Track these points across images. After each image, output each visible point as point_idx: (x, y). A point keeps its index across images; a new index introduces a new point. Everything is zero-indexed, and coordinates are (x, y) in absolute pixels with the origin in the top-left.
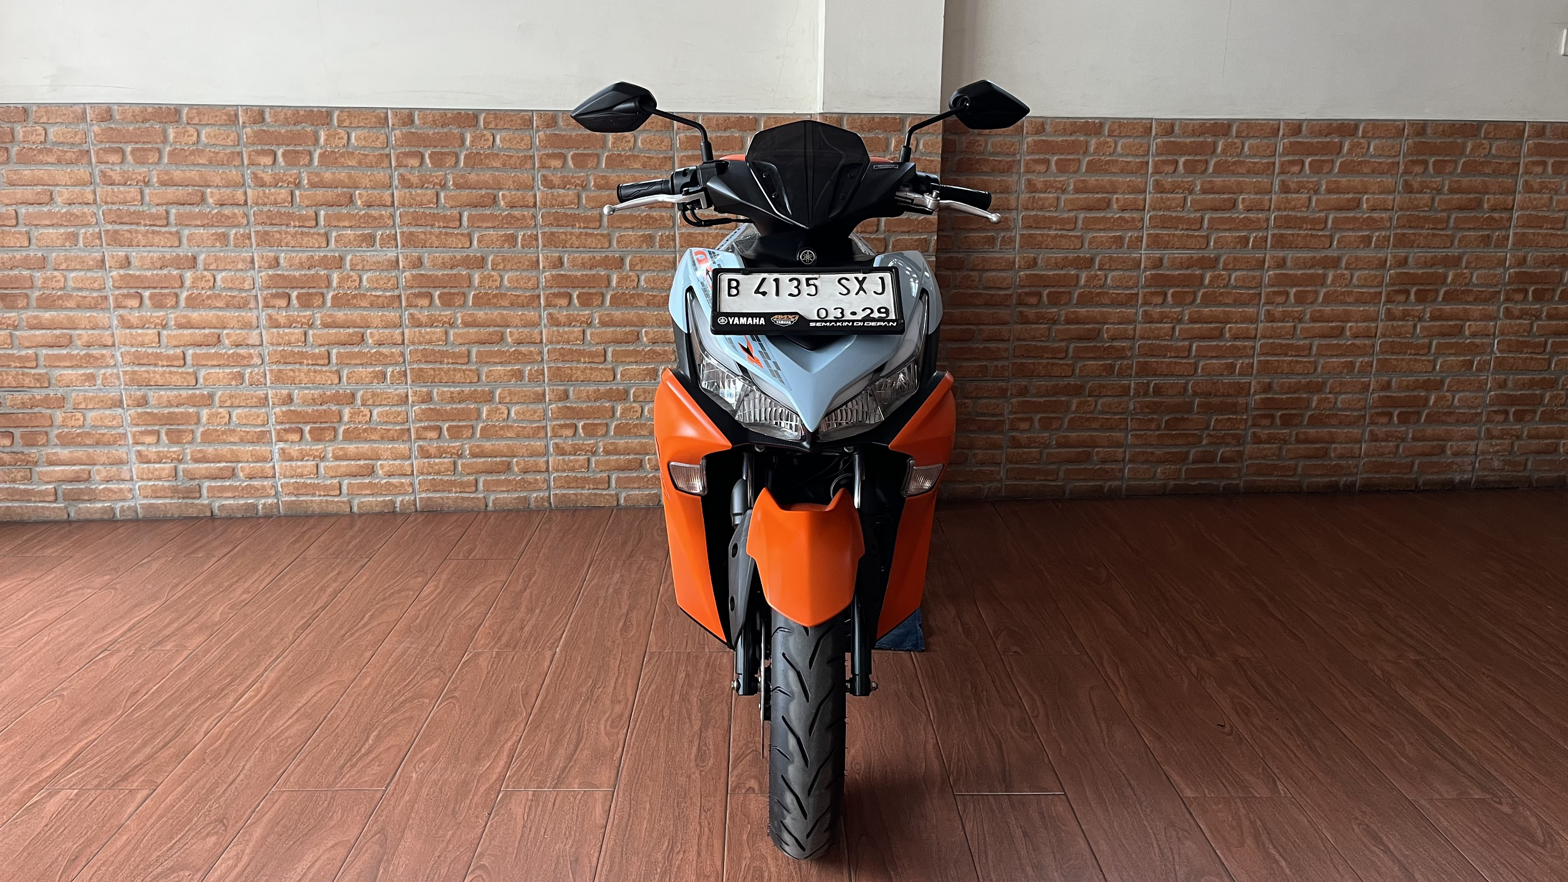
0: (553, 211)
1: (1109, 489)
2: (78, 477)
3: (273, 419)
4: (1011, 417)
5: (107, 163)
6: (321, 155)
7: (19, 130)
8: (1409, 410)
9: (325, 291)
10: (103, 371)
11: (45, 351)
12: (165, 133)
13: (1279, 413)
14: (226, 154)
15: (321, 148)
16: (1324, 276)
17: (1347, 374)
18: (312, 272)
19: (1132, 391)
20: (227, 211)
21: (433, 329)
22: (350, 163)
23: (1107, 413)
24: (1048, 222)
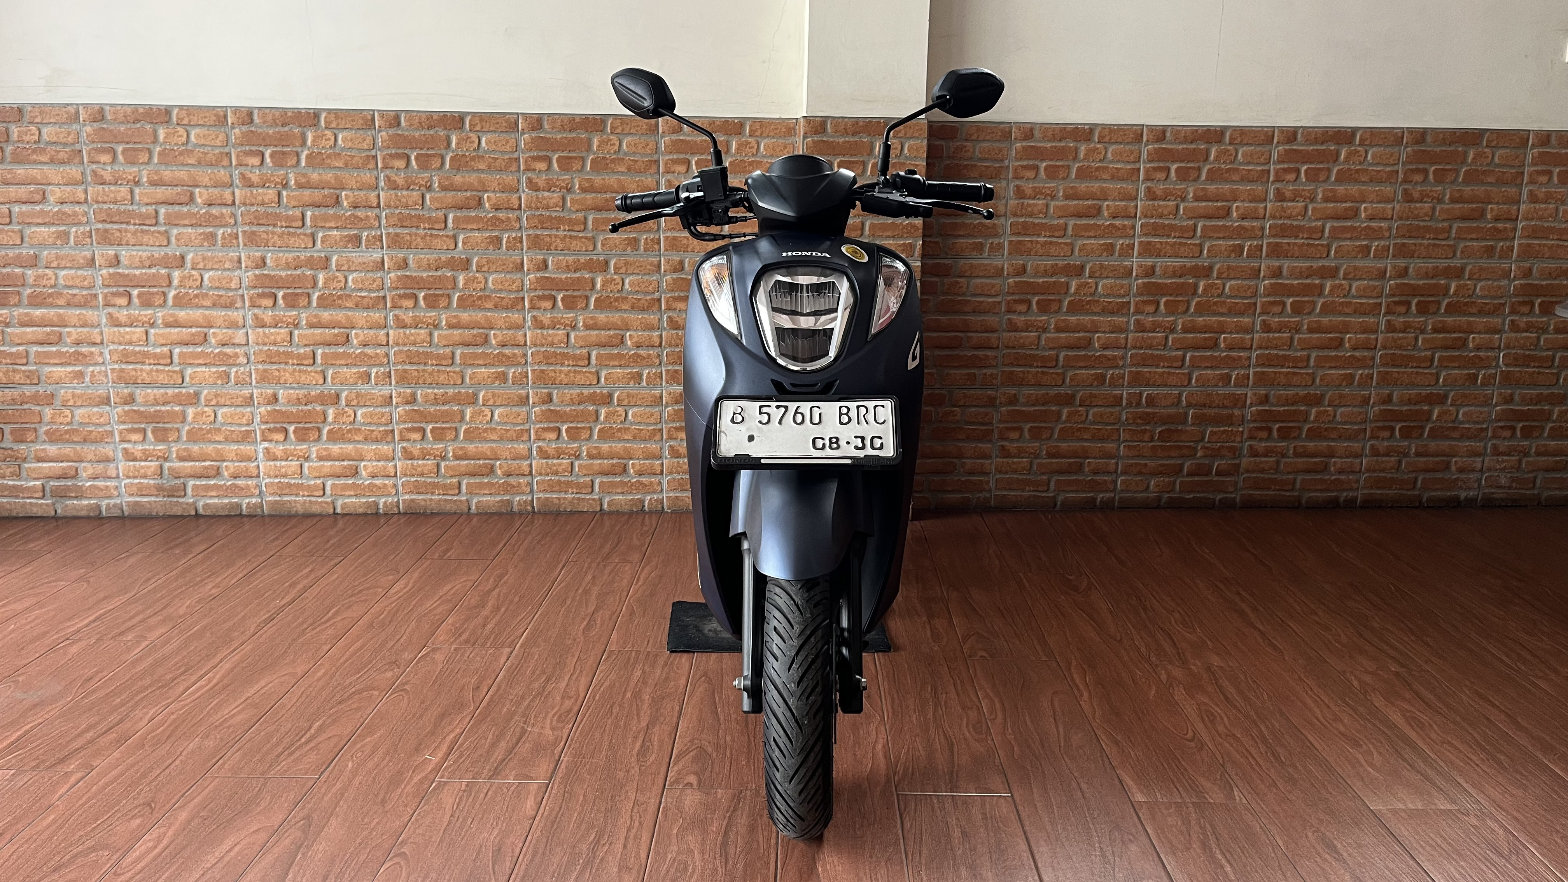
0: (538, 213)
1: (1101, 502)
2: (66, 474)
3: (258, 419)
4: (1001, 426)
5: (99, 162)
6: (308, 157)
7: (14, 130)
8: (1412, 424)
9: (310, 291)
10: (91, 369)
11: (35, 348)
12: (155, 132)
13: (1277, 426)
14: (214, 155)
15: (309, 149)
16: (1322, 287)
17: (1347, 386)
18: (299, 272)
19: (1124, 402)
20: (215, 211)
21: (417, 331)
22: (337, 165)
23: (1099, 423)
24: (1037, 229)
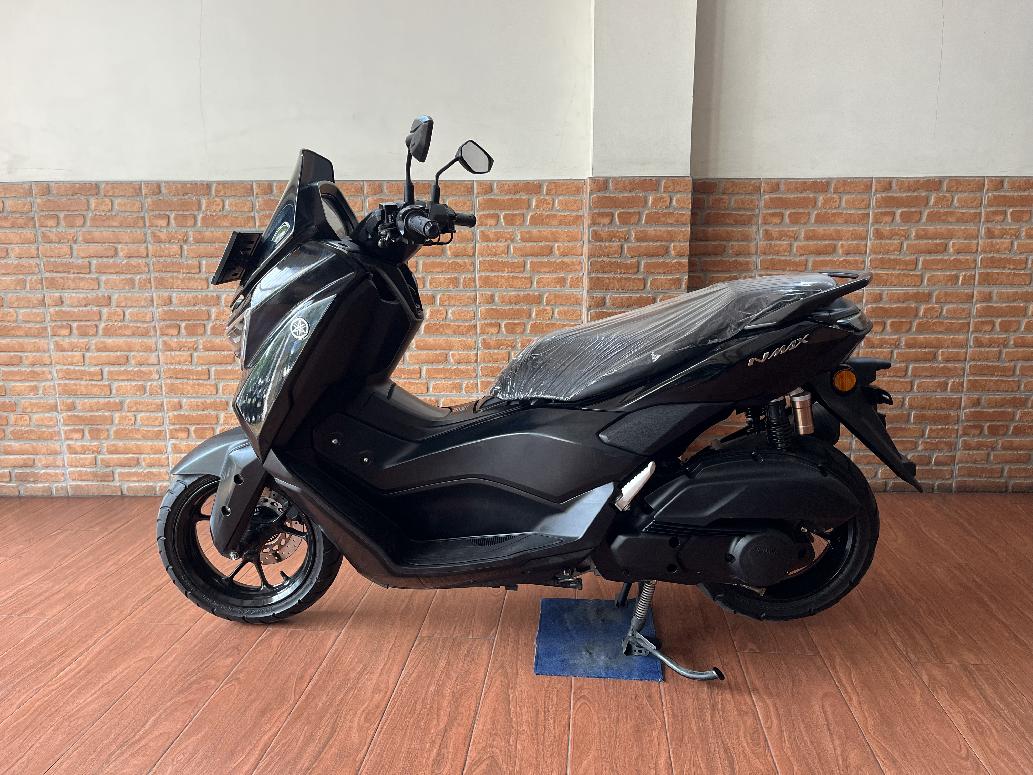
2: (26, 464)
3: (167, 421)
5: (47, 226)
6: (203, 218)
9: (206, 322)
10: (43, 384)
12: (88, 202)
13: (988, 424)
14: (132, 219)
15: (203, 213)
16: (1026, 309)
18: (197, 308)
20: (133, 261)
22: (225, 224)
24: (783, 265)
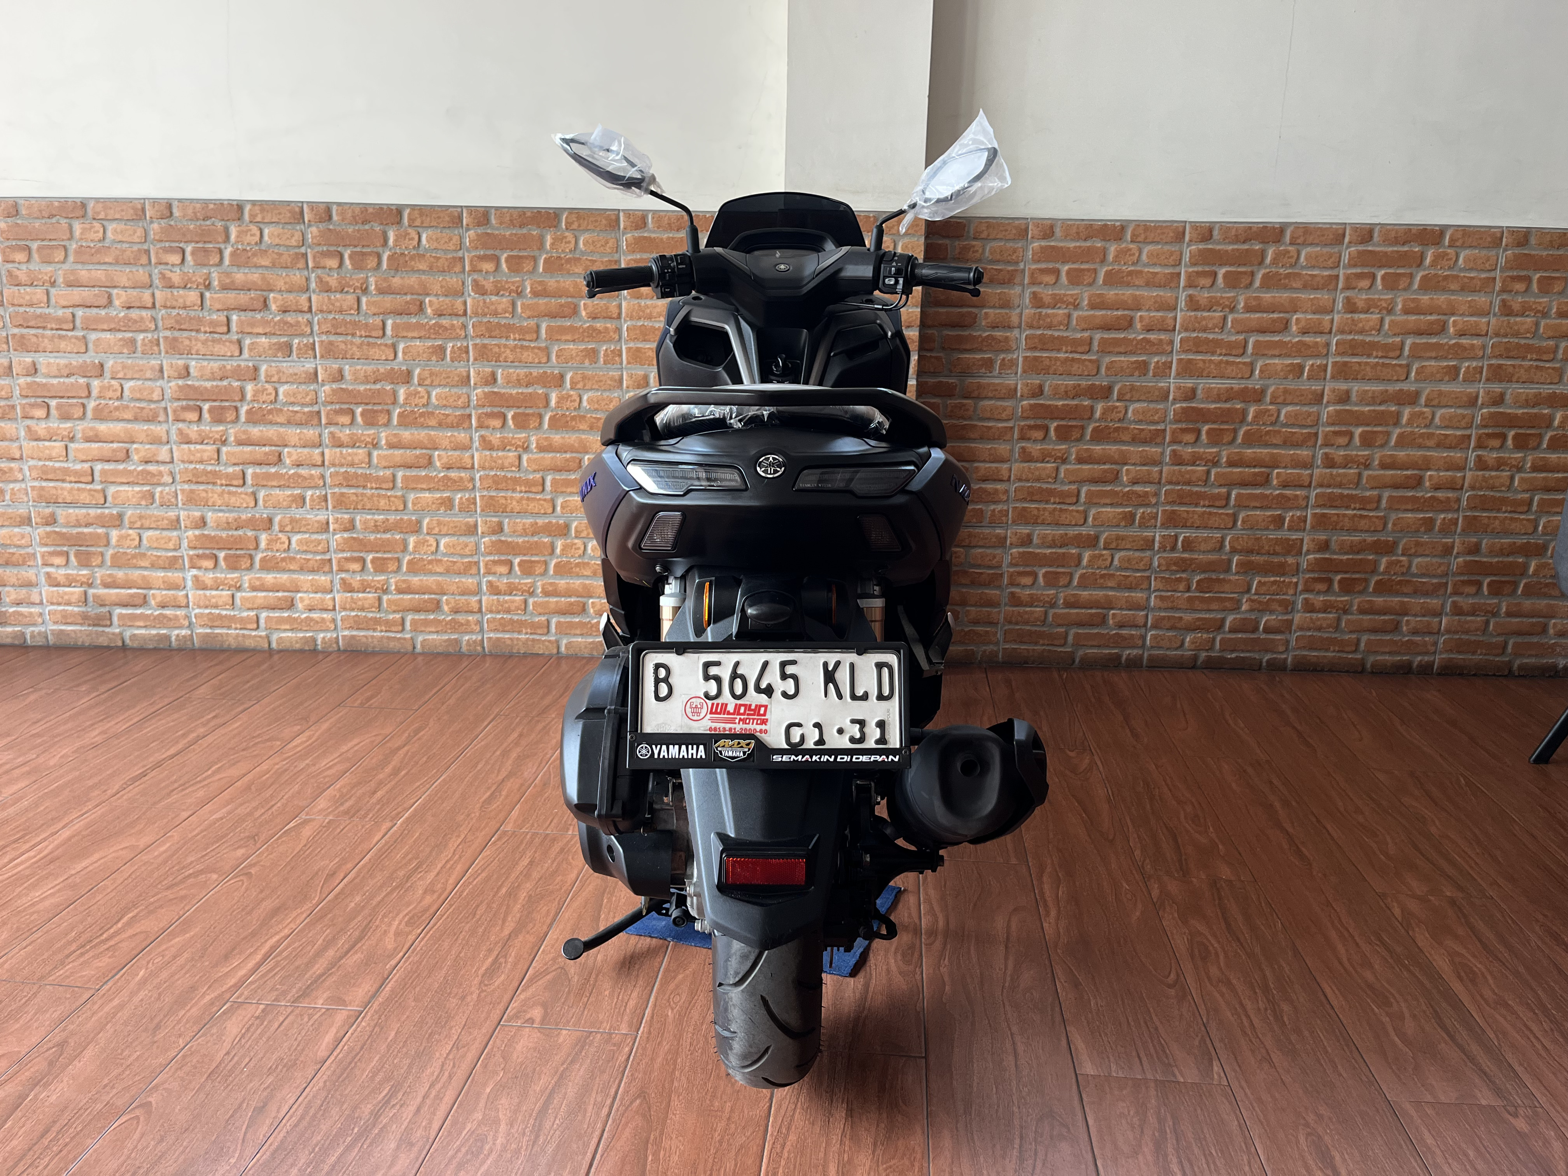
0: (485, 320)
1: (1127, 659)
3: (185, 543)
4: (1011, 570)
5: (14, 262)
6: (233, 254)
8: (1503, 579)
9: (238, 404)
10: (11, 486)
12: (71, 227)
13: (1339, 577)
14: (132, 252)
15: (232, 246)
16: (1398, 415)
17: (1425, 533)
18: (225, 383)
19: (1157, 545)
20: (134, 314)
21: (355, 450)
22: (263, 263)
23: (1126, 569)
24: (1056, 344)
